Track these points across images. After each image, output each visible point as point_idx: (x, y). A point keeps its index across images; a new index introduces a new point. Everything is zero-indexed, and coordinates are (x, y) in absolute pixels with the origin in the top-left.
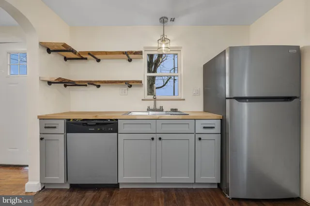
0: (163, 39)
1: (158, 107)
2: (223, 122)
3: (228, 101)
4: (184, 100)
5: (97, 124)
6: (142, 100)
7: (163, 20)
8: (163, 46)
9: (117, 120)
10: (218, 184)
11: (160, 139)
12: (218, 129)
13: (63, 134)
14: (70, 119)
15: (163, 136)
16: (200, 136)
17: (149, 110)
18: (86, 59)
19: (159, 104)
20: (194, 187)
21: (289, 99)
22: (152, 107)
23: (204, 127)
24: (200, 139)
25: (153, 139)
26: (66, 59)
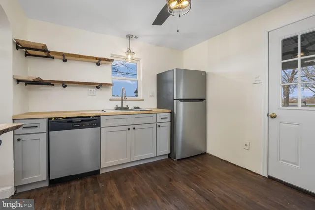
0: (129, 51)
1: (124, 106)
2: (172, 114)
3: (175, 101)
4: (143, 100)
5: (82, 121)
6: (110, 100)
7: (130, 37)
8: (130, 57)
9: (100, 116)
10: (169, 154)
11: (134, 128)
12: (169, 120)
13: (45, 132)
14: (51, 119)
15: (136, 127)
16: (160, 124)
17: (117, 109)
18: (53, 58)
19: (125, 104)
20: (155, 160)
21: (202, 100)
22: (119, 106)
23: (162, 118)
24: (159, 126)
25: (129, 129)
26: (26, 55)
